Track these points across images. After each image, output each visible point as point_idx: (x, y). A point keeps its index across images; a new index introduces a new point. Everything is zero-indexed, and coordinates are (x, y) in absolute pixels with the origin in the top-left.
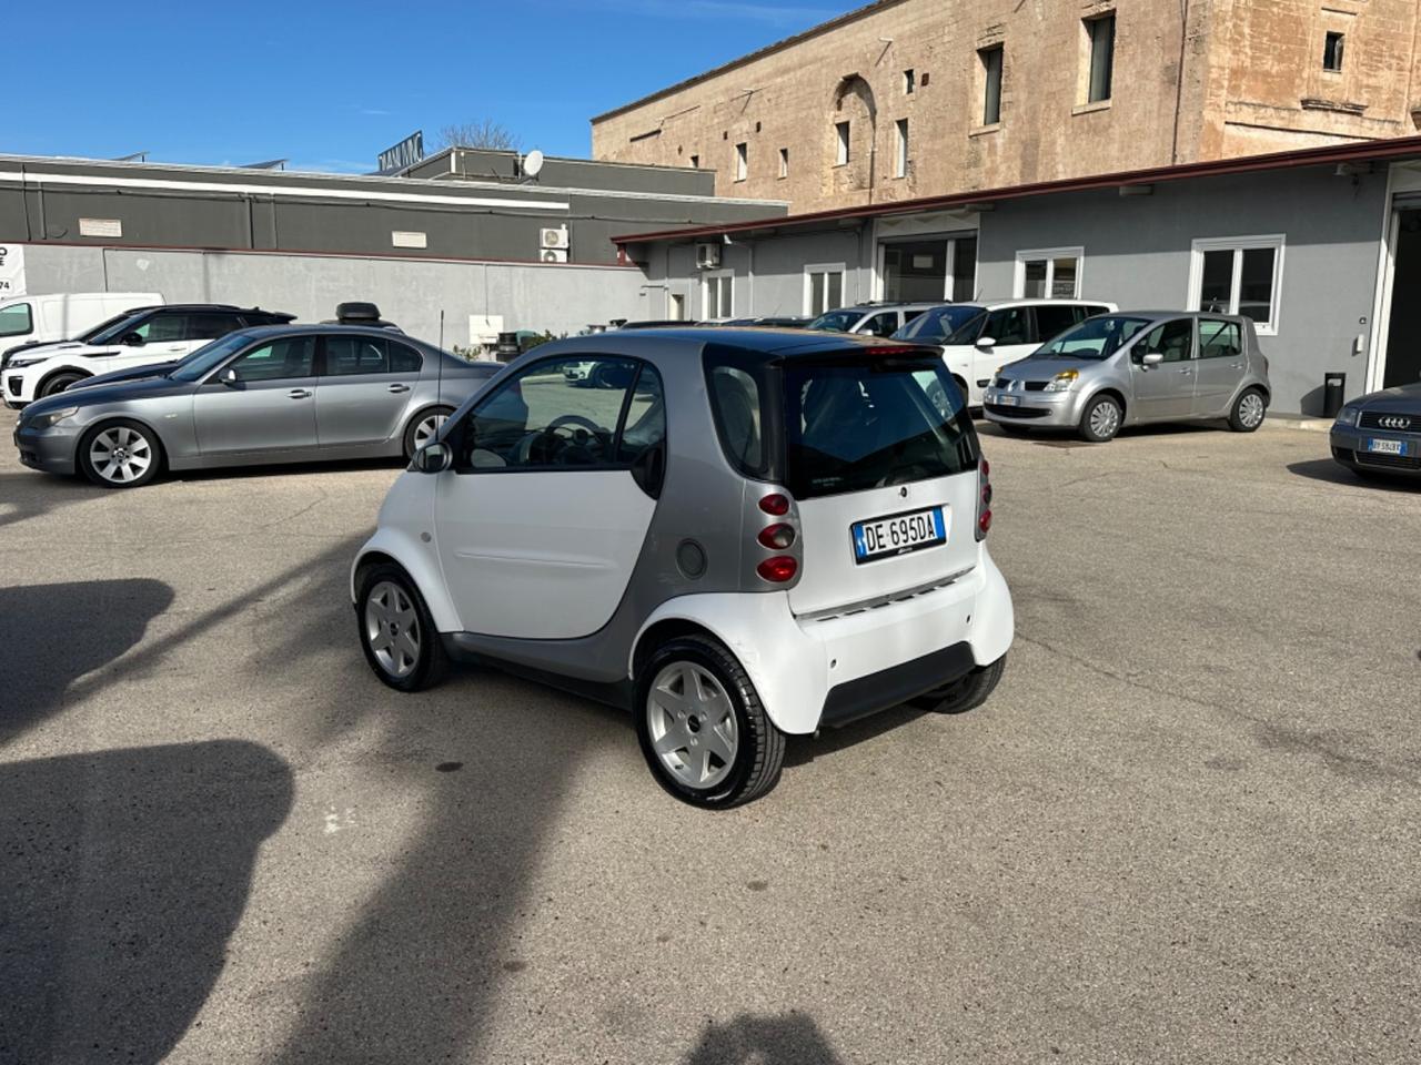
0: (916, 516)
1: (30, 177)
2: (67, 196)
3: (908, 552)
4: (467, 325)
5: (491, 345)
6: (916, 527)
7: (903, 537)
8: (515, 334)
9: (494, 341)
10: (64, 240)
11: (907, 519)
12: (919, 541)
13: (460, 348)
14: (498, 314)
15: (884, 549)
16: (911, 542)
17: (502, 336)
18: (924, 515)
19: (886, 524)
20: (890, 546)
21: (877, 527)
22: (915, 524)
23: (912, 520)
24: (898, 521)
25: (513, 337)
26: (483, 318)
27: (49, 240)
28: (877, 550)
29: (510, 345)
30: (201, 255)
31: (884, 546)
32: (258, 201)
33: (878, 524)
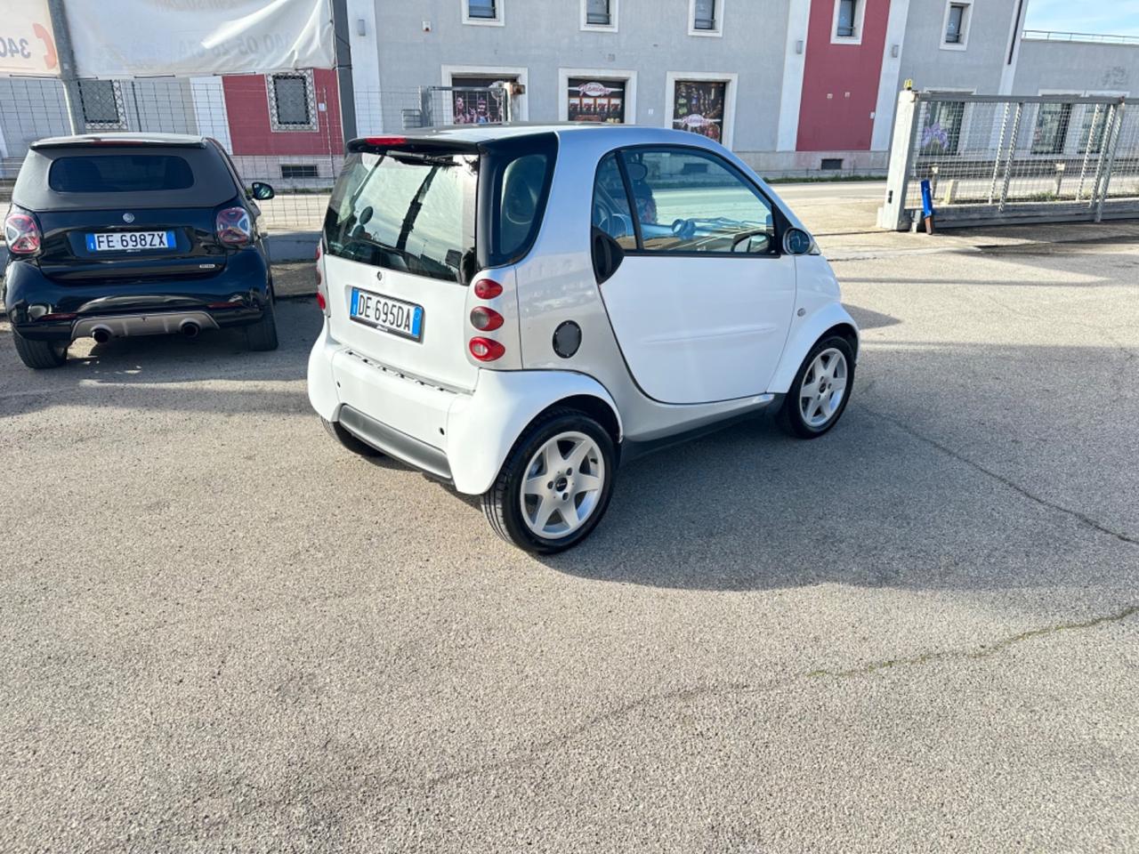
0: (398, 304)
3: (385, 331)
6: (396, 314)
7: (383, 317)
11: (390, 303)
12: (394, 327)
15: (367, 319)
16: (387, 324)
18: (405, 307)
19: (375, 299)
20: (372, 319)
21: (369, 298)
22: (395, 311)
23: (394, 306)
24: (383, 301)
28: (363, 317)
31: (368, 316)
33: (370, 296)
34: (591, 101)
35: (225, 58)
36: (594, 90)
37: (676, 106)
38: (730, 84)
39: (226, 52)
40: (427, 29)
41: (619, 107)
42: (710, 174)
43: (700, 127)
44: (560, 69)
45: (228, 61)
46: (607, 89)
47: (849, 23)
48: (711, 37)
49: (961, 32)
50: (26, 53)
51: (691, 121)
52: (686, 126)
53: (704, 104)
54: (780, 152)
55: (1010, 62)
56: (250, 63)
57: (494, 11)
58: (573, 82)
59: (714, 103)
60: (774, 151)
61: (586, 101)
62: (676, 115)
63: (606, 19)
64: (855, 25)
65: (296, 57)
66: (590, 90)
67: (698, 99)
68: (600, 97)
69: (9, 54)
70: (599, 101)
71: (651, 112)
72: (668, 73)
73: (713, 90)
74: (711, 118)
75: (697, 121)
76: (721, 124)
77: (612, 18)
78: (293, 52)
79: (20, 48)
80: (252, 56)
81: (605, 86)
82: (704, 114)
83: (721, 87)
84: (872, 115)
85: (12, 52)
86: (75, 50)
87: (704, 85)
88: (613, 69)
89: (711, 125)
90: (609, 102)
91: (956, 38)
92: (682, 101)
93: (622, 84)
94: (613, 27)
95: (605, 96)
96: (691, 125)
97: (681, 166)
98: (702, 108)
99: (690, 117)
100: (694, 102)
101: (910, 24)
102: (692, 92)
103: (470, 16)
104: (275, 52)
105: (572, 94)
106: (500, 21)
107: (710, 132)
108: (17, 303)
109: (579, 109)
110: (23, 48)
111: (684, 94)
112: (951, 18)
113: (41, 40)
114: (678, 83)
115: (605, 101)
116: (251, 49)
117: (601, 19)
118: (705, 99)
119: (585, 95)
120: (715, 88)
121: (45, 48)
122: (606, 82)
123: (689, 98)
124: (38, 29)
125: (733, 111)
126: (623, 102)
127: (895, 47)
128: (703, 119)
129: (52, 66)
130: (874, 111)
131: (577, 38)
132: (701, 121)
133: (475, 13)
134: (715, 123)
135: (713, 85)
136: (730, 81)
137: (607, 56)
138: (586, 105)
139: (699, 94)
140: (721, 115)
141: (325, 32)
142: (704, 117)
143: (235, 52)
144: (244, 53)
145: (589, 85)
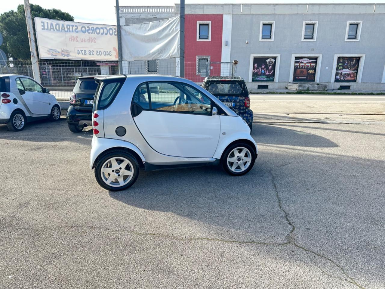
34: (303, 64)
35: (154, 55)
36: (305, 61)
37: (338, 66)
39: (155, 53)
40: (247, 43)
41: (315, 66)
42: (351, 90)
44: (292, 54)
45: (155, 56)
46: (310, 60)
48: (355, 41)
50: (110, 54)
51: (344, 71)
52: (342, 73)
53: (350, 65)
54: (382, 83)
56: (160, 57)
57: (271, 36)
58: (296, 58)
59: (354, 65)
60: (381, 83)
61: (301, 64)
62: (337, 69)
63: (312, 37)
65: (171, 55)
66: (303, 61)
67: (348, 64)
68: (307, 63)
69: (106, 55)
70: (306, 64)
71: (327, 68)
72: (335, 55)
73: (354, 60)
74: (353, 70)
75: (346, 71)
76: (357, 73)
77: (314, 37)
78: (170, 53)
79: (109, 53)
80: (161, 55)
81: (309, 59)
82: (350, 69)
83: (358, 59)
85: (107, 54)
86: (123, 54)
87: (351, 59)
88: (313, 54)
89: (352, 73)
90: (311, 65)
92: (341, 64)
93: (316, 59)
94: (314, 40)
95: (309, 63)
96: (343, 73)
97: (339, 87)
98: (349, 67)
99: (344, 70)
100: (346, 64)
102: (345, 61)
103: (262, 38)
104: (166, 53)
105: (296, 62)
106: (272, 39)
107: (352, 76)
108: (70, 115)
109: (298, 67)
110: (110, 53)
111: (341, 62)
113: (115, 51)
114: (339, 58)
115: (309, 64)
116: (161, 53)
117: (311, 37)
119: (301, 63)
120: (355, 59)
121: (116, 53)
122: (310, 58)
123: (344, 63)
124: (114, 49)
125: (362, 68)
126: (316, 65)
128: (349, 70)
129: (116, 58)
131: (300, 44)
133: (263, 37)
134: (354, 72)
135: (355, 58)
136: (361, 57)
137: (311, 49)
138: (301, 66)
139: (348, 62)
140: (357, 69)
141: (178, 48)
142: (350, 70)
143: (157, 54)
144: (159, 54)
145: (303, 59)
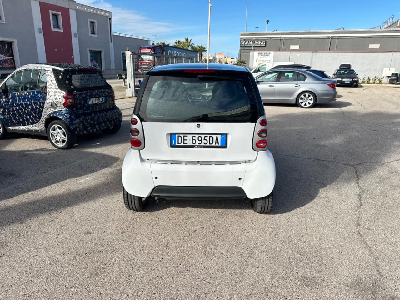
0: (208, 135)
1: (282, 36)
2: (289, 40)
4: (383, 70)
5: (389, 76)
6: (208, 140)
7: (199, 142)
8: (397, 73)
9: (390, 75)
10: (287, 50)
11: (203, 136)
12: (208, 145)
13: (377, 77)
14: (394, 67)
15: (185, 145)
16: (203, 144)
17: (393, 74)
19: (190, 136)
20: (191, 144)
22: (207, 138)
23: (206, 136)
24: (196, 136)
25: (396, 74)
26: (389, 68)
27: (284, 50)
29: (395, 76)
30: (312, 53)
32: (333, 38)
33: (185, 135)
38: (14, 43)
43: (4, 59)
47: (57, 23)
49: (95, 31)
53: (3, 51)
55: (111, 42)
64: (59, 25)
73: (6, 45)
74: (8, 56)
76: (13, 59)
82: (4, 54)
83: (10, 44)
84: (73, 57)
87: (2, 43)
89: (9, 59)
91: (93, 33)
101: (78, 26)
107: (9, 62)
112: (91, 26)
118: (3, 49)
125: (18, 54)
127: (75, 34)
128: (4, 56)
130: (73, 55)
132: (3, 57)
134: (10, 58)
135: (6, 43)
136: (13, 41)
140: (12, 55)
